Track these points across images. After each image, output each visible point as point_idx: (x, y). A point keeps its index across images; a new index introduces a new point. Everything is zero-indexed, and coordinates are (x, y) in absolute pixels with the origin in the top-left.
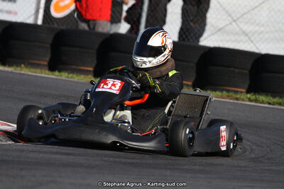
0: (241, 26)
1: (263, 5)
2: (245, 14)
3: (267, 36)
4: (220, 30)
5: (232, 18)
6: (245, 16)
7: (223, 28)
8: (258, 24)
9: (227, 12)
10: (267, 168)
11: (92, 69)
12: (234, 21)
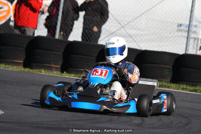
0: (127, 30)
1: (143, 15)
2: (130, 22)
3: (145, 38)
4: (112, 33)
5: (121, 25)
6: (130, 23)
7: (115, 32)
8: (139, 29)
9: (117, 21)
10: (147, 131)
11: (22, 62)
12: (123, 27)
